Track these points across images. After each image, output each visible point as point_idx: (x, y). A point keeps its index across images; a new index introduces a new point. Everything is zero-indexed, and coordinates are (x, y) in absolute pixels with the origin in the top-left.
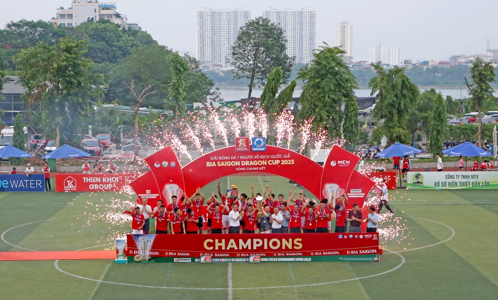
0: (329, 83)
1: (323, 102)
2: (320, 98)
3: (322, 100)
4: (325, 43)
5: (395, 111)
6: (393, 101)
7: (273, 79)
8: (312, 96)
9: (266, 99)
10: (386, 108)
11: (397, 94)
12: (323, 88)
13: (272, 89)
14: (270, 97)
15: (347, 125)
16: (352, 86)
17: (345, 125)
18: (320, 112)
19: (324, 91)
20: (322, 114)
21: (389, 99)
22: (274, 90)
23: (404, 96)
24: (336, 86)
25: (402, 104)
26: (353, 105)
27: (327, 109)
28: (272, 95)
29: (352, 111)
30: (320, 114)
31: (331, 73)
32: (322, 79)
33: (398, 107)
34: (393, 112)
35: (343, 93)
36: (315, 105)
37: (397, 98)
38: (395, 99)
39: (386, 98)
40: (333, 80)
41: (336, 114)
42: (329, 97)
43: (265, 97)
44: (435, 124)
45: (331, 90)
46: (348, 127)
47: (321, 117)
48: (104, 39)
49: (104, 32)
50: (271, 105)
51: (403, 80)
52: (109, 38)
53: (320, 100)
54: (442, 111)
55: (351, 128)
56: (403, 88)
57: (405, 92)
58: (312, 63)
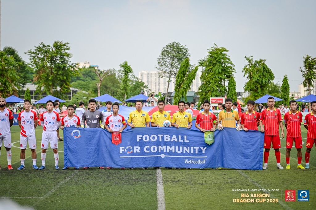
0: (218, 68)
1: (214, 80)
2: (212, 78)
3: (214, 79)
4: (215, 45)
5: (259, 86)
6: (258, 80)
7: (184, 66)
8: (208, 76)
9: (180, 78)
10: (253, 84)
11: (260, 75)
12: (215, 72)
13: (183, 71)
14: (182, 77)
15: (229, 95)
16: (232, 71)
17: (228, 95)
18: (213, 86)
19: (215, 74)
20: (214, 87)
21: (256, 78)
22: (184, 72)
23: (265, 76)
24: (222, 70)
25: (263, 82)
26: (233, 83)
27: (217, 84)
28: (183, 76)
29: (233, 86)
30: (213, 88)
31: (219, 62)
32: (214, 67)
33: (261, 83)
34: (258, 86)
35: (227, 76)
36: (209, 82)
37: (260, 77)
38: (259, 78)
39: (253, 78)
40: (221, 67)
41: (222, 88)
42: (218, 77)
43: (179, 77)
44: (283, 95)
45: (219, 73)
46: (230, 96)
47: (213, 89)
48: (90, 76)
49: (90, 72)
50: (183, 82)
51: (264, 67)
52: (93, 76)
53: (213, 79)
54: (287, 87)
55: (231, 96)
56: (264, 71)
57: (265, 74)
58: (207, 57)
